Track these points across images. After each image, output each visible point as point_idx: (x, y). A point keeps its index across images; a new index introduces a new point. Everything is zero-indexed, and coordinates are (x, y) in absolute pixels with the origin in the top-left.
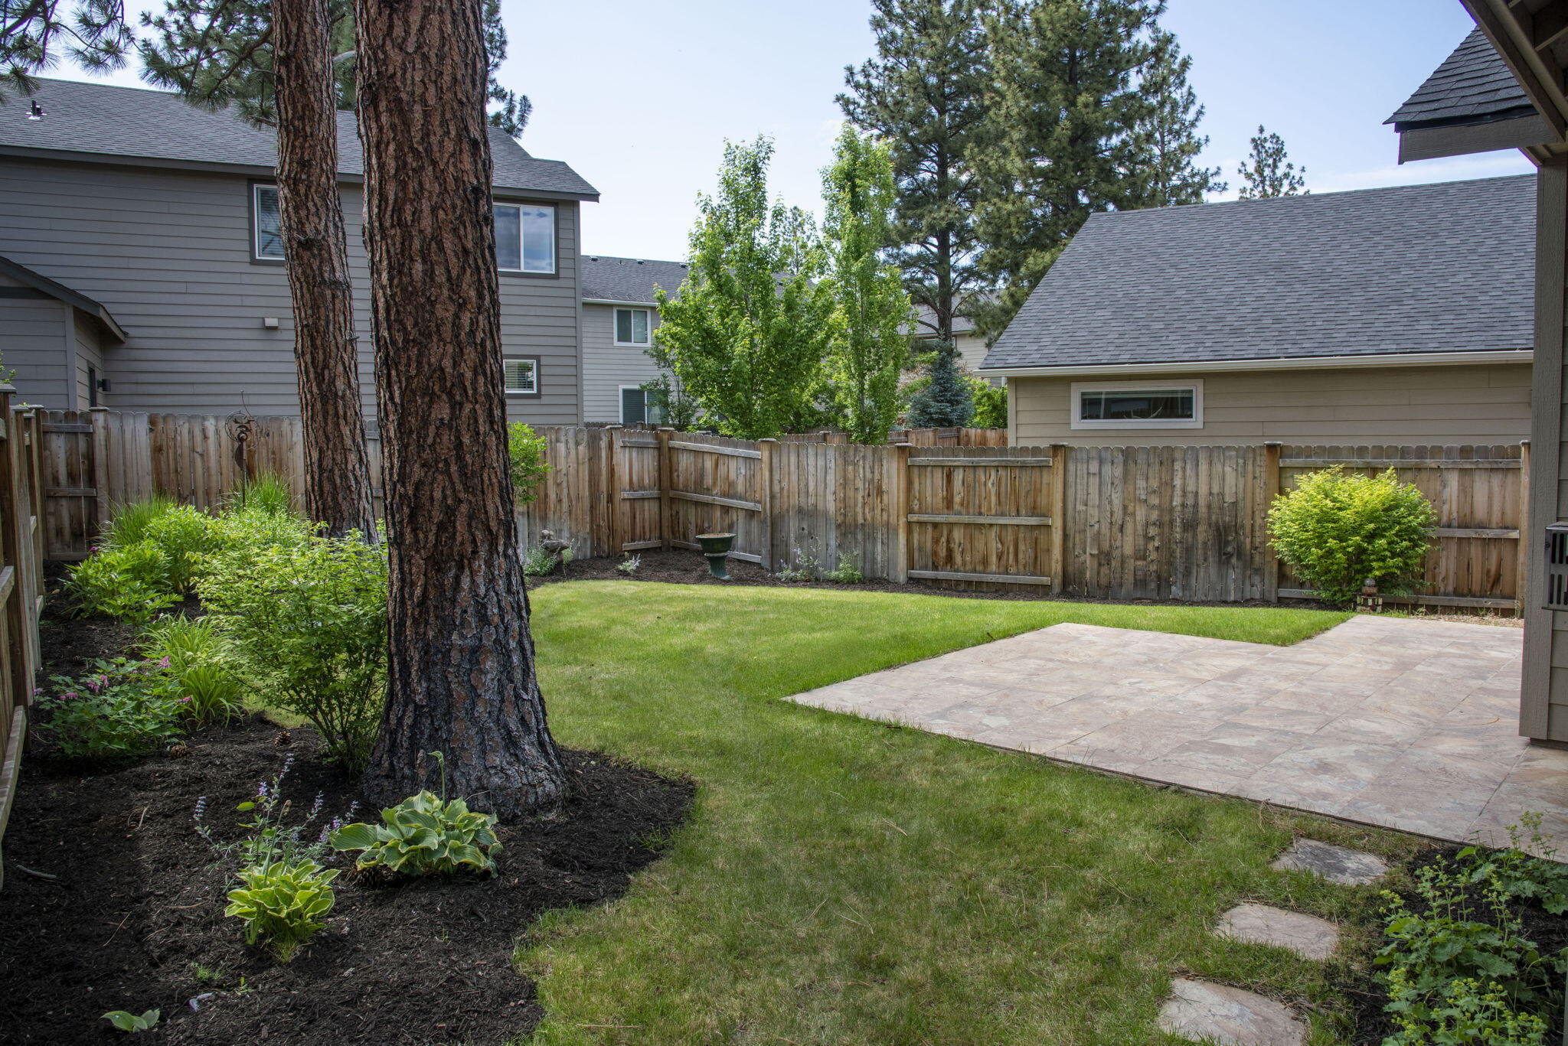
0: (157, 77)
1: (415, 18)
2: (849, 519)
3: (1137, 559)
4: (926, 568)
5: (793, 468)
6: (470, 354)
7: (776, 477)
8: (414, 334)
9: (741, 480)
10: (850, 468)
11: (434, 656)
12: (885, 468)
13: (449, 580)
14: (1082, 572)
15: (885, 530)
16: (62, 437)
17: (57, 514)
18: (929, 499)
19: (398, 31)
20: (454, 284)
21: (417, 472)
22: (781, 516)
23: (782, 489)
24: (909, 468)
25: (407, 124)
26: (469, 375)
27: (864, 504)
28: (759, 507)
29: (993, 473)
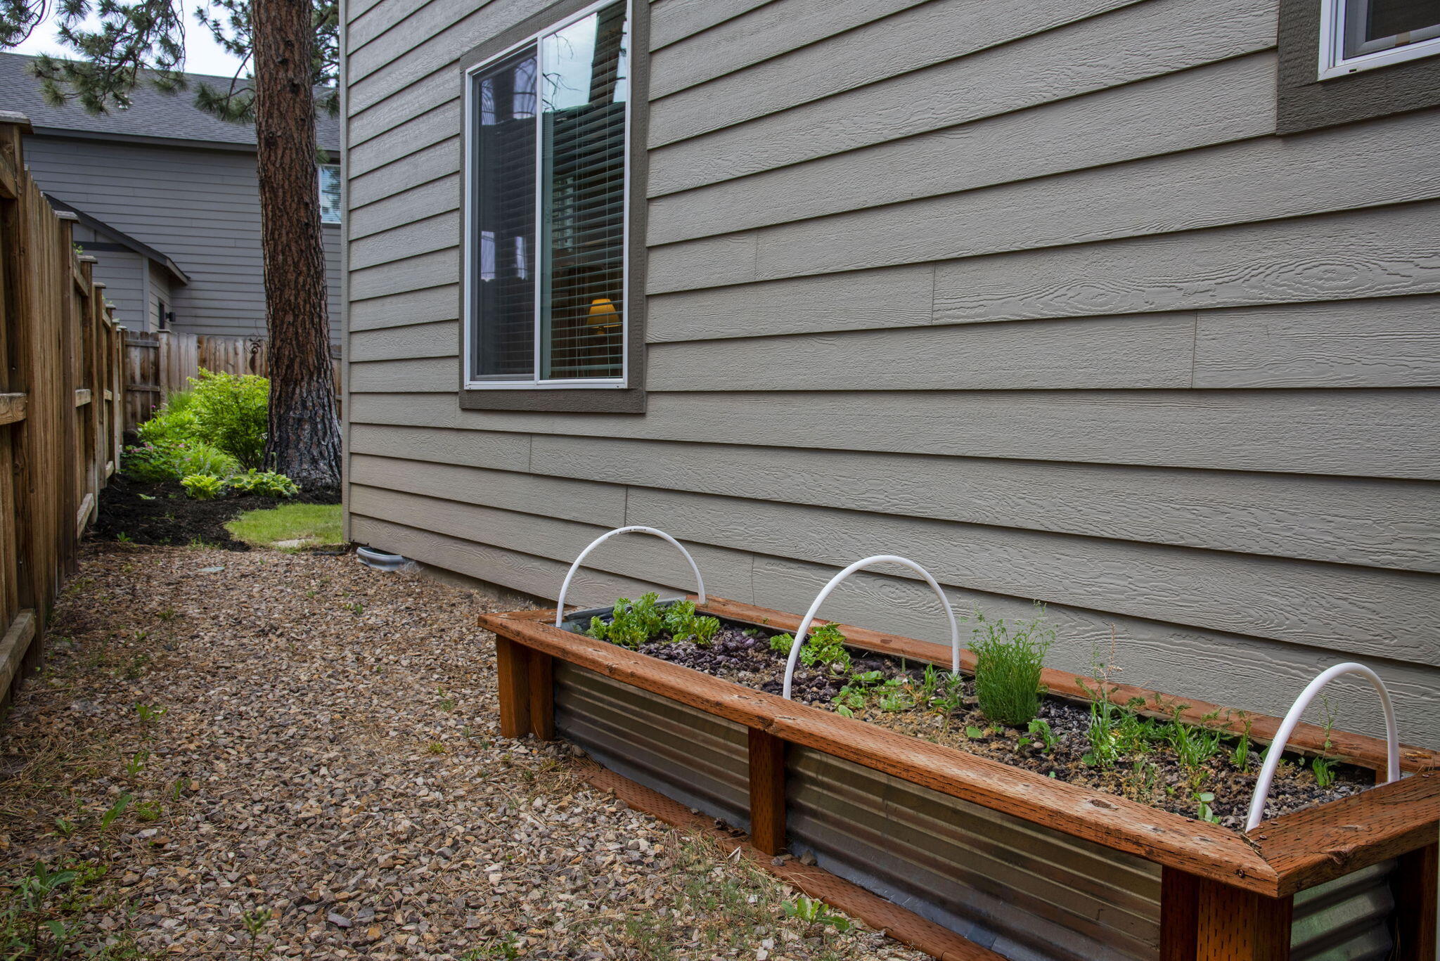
0: (205, 106)
1: (280, 152)
6: (302, 294)
8: (278, 285)
11: (282, 421)
13: (290, 389)
16: (138, 349)
17: (133, 403)
19: (273, 158)
20: (296, 265)
21: (278, 343)
25: (276, 196)
26: (302, 303)
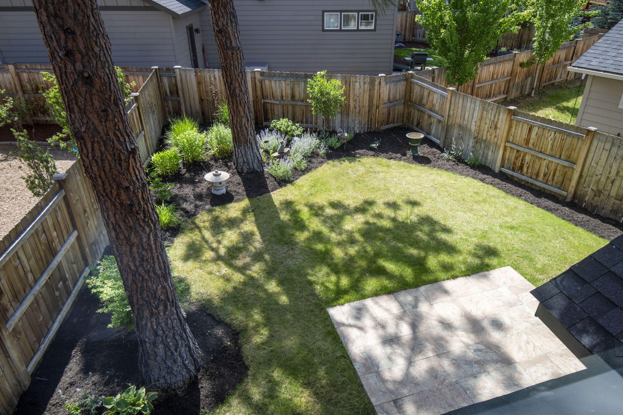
2: (480, 136)
3: (616, 199)
4: (509, 169)
5: (460, 105)
7: (452, 107)
9: (438, 104)
10: (485, 113)
12: (501, 116)
14: (584, 196)
15: (494, 146)
18: (518, 138)
22: (451, 126)
23: (454, 114)
24: (511, 120)
27: (488, 131)
28: (442, 119)
29: (553, 134)
